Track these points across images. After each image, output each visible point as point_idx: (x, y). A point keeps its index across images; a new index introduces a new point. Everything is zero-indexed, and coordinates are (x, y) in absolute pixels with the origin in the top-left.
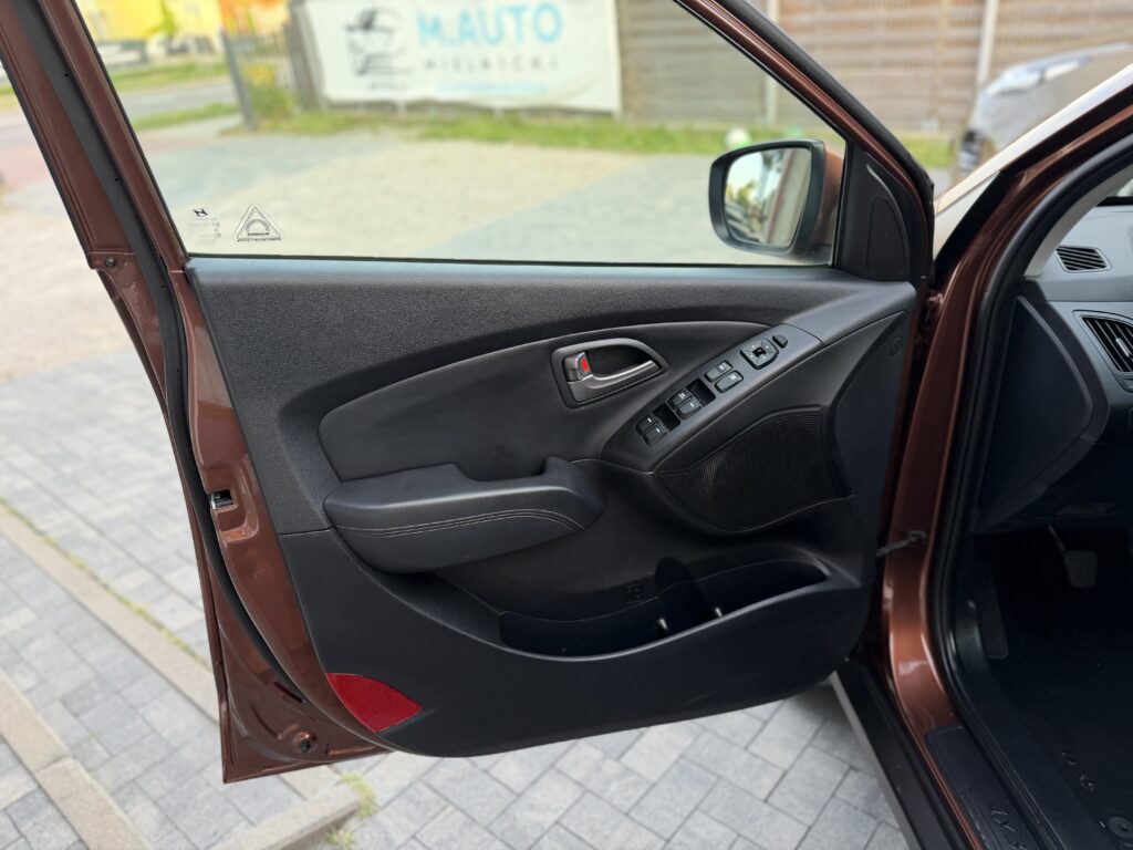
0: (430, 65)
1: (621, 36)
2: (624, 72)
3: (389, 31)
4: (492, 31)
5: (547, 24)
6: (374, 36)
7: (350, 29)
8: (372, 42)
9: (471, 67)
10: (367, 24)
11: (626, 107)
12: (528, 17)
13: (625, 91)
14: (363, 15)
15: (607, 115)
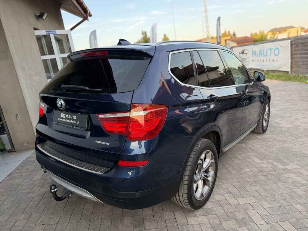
0: (253, 61)
1: (292, 54)
2: (292, 63)
3: (246, 54)
4: (265, 54)
5: (277, 52)
6: (243, 54)
7: (240, 53)
8: (243, 56)
9: (261, 62)
10: (243, 53)
11: (292, 71)
12: (273, 51)
13: (292, 67)
14: (243, 50)
15: (288, 72)
